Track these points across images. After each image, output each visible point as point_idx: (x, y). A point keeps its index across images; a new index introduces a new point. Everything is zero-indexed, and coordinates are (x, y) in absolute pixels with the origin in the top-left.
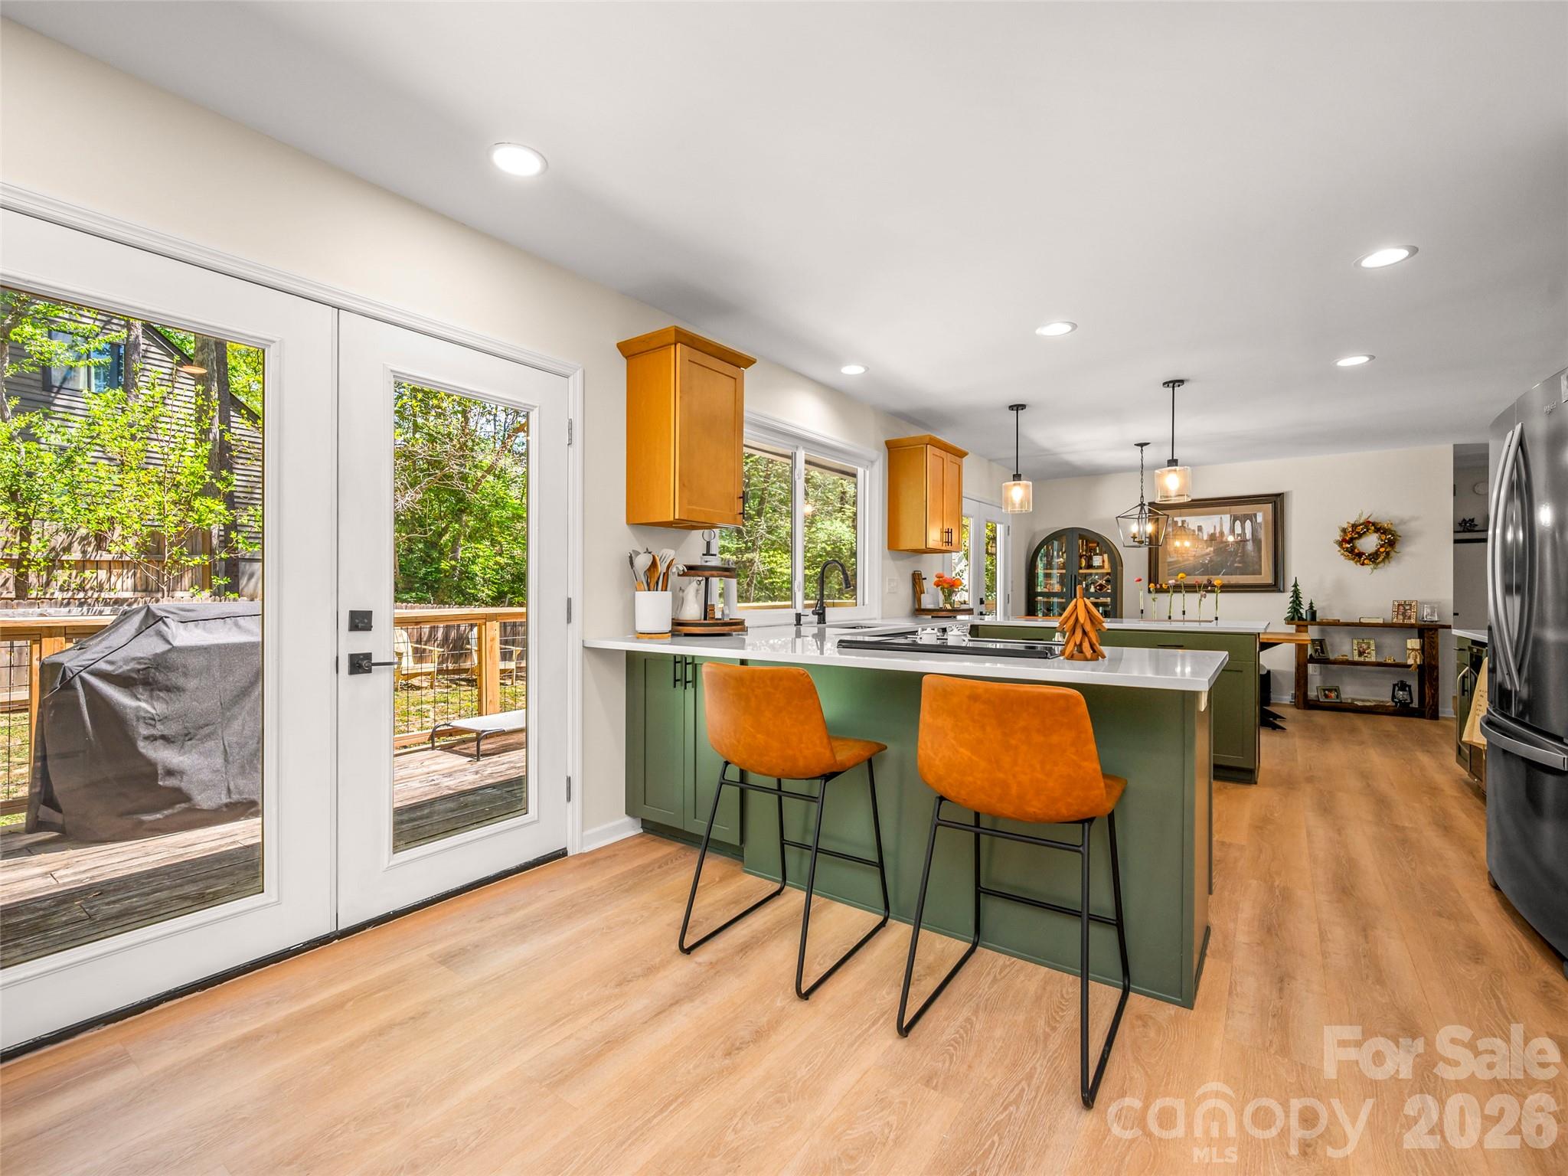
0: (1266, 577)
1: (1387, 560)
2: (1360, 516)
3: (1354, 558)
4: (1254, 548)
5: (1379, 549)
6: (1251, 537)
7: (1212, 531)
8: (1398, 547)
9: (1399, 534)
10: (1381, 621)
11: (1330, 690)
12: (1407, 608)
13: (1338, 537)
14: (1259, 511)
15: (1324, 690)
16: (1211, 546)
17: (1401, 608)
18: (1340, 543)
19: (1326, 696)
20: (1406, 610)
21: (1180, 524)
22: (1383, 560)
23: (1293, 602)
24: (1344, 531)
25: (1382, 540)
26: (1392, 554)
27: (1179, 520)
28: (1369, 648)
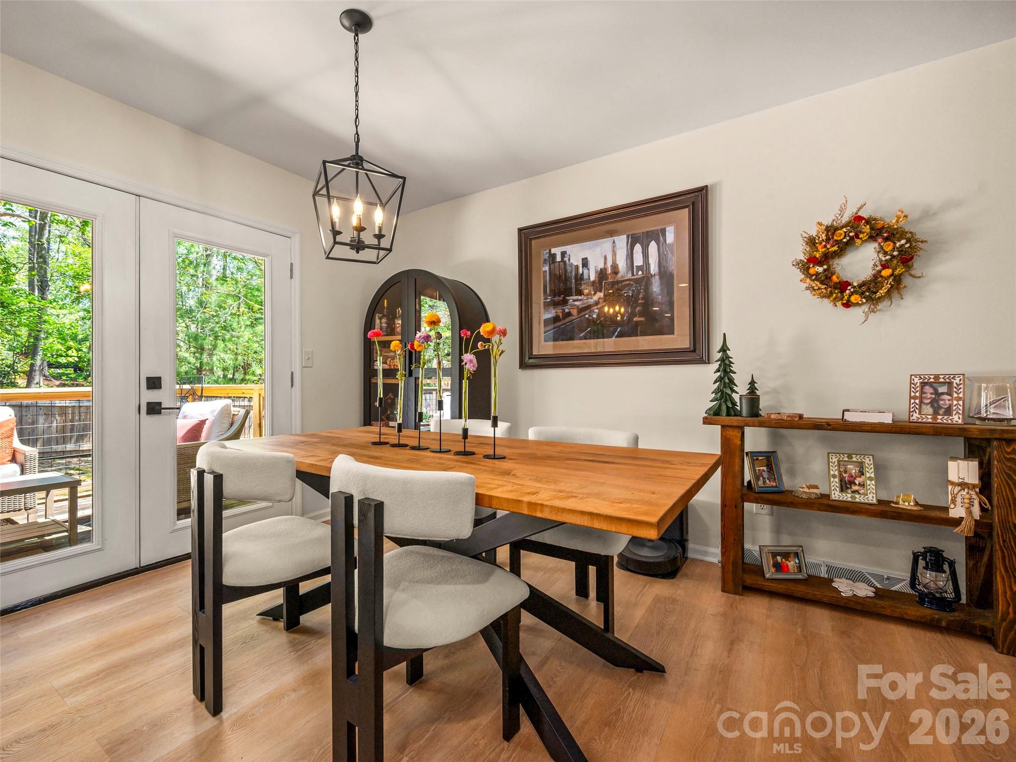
0: (680, 339)
1: (895, 295)
2: (842, 210)
3: (831, 293)
4: (662, 290)
5: (880, 271)
6: (657, 270)
7: (602, 266)
8: (918, 266)
9: (919, 236)
10: (887, 419)
11: (786, 555)
12: (943, 389)
13: (800, 252)
14: (670, 223)
15: (774, 555)
16: (601, 291)
17: (928, 389)
18: (805, 267)
19: (779, 567)
20: (938, 394)
21: (559, 259)
22: (889, 293)
23: (720, 379)
24: (812, 242)
25: (885, 253)
26: (907, 281)
27: (557, 251)
28: (862, 473)
